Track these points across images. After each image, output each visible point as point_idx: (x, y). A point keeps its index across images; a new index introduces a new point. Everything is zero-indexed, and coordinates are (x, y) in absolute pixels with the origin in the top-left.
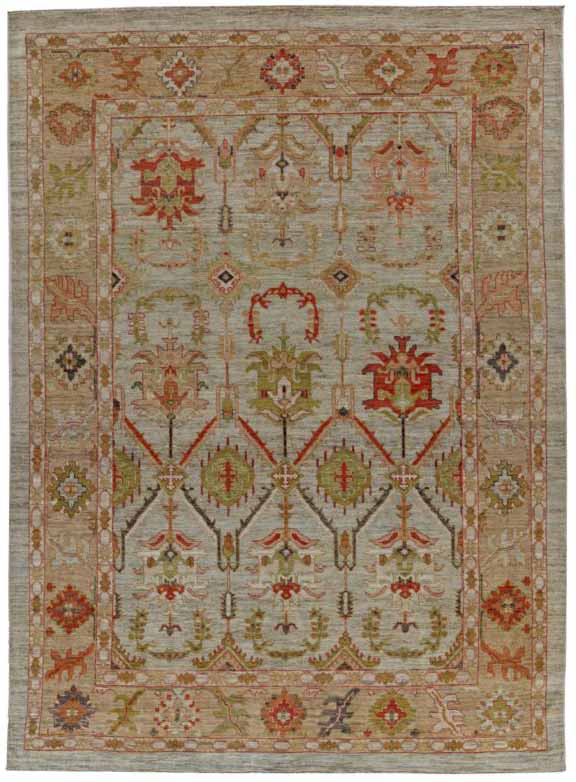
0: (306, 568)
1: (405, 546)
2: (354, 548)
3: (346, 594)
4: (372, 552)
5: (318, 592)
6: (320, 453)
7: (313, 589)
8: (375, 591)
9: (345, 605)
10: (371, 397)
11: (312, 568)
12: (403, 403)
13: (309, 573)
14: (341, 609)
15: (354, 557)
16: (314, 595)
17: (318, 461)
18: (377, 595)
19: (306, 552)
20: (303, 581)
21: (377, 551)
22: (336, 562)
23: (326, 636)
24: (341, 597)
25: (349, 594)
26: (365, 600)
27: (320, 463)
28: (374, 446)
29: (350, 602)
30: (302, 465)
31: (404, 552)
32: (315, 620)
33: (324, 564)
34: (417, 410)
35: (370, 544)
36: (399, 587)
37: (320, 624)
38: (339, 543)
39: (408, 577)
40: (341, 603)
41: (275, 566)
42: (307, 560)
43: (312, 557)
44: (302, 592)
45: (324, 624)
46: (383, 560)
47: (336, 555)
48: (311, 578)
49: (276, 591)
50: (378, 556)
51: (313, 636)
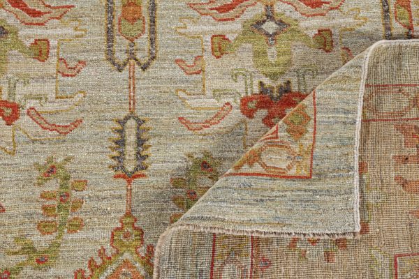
0: (36, 67)
1: (270, 16)
2: (153, 21)
3: (131, 123)
4: (192, 28)
5: (61, 120)
7: (50, 114)
8: (201, 117)
9: (130, 150)
11: (51, 65)
13: (42, 78)
14: (120, 158)
15: (152, 41)
16: (54, 127)
18: (207, 123)
19: (39, 32)
20: (26, 97)
21: (207, 28)
22: (110, 52)
23: (78, 226)
24: (121, 132)
25: (140, 122)
26: (180, 137)
29: (140, 142)
31: (270, 27)
32: (52, 186)
33: (82, 58)
35: (191, 12)
36: (259, 106)
37: (64, 197)
38: (118, 13)
39: (281, 82)
40: (121, 143)
42: (40, 50)
43: (53, 43)
44: (24, 121)
45: (74, 194)
46: (220, 46)
47: (110, 39)
48: (49, 89)
50: (208, 38)
51: (43, 228)
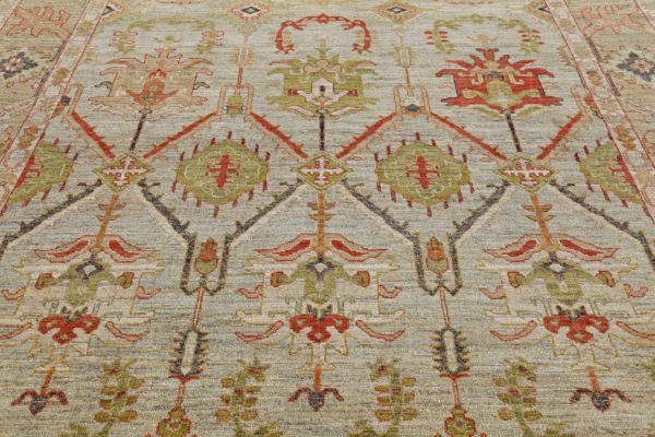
0: (361, 291)
1: (554, 259)
2: (455, 261)
3: (448, 334)
4: (488, 266)
5: (386, 330)
6: (380, 147)
7: (376, 325)
8: (511, 331)
9: (451, 355)
10: (455, 95)
11: (373, 290)
12: (504, 101)
13: (367, 299)
14: (443, 361)
15: (457, 275)
16: (380, 336)
17: (376, 155)
18: (517, 336)
19: (361, 267)
20: (353, 313)
21: (503, 267)
22: (421, 282)
23: (412, 414)
24: (440, 340)
25: (456, 334)
26: (496, 346)
27: (380, 157)
28: (468, 140)
29: (459, 349)
30: (349, 159)
31: (557, 267)
32: (384, 381)
33: (398, 285)
34: (527, 106)
35: (486, 255)
36: (561, 324)
37: (397, 391)
38: (425, 254)
39: (576, 307)
40: (442, 349)
41: (297, 287)
42: (363, 279)
43: (372, 274)
44: (353, 330)
45: (406, 389)
46: (517, 280)
47: (420, 272)
48: (373, 307)
49: (296, 329)
50: (505, 274)
51: (380, 415)
